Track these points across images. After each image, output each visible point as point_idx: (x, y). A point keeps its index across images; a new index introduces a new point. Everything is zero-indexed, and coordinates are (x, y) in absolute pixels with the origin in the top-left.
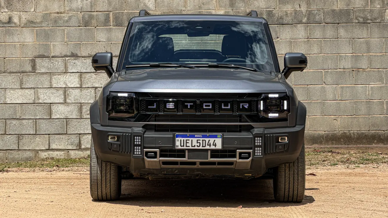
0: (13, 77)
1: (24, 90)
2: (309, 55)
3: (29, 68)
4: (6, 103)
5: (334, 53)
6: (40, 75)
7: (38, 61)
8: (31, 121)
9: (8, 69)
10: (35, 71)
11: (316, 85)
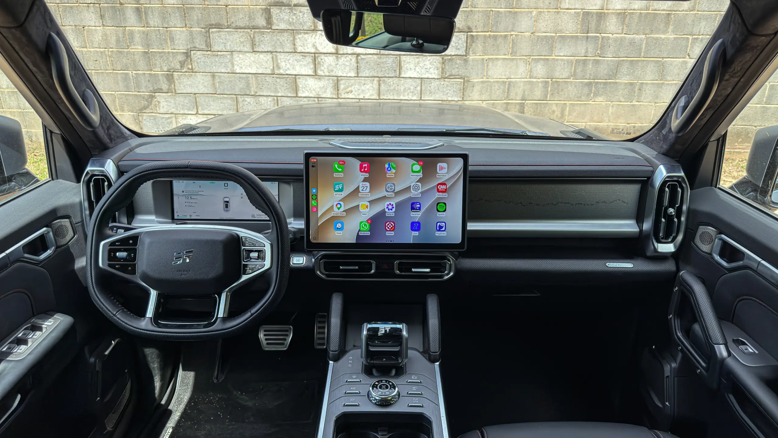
0: (241, 34)
1: (258, 54)
2: (674, 12)
3: (262, 22)
4: (234, 72)
5: (713, 10)
6: (278, 32)
7: (275, 11)
8: (270, 99)
9: (233, 23)
10: (271, 26)
11: (676, 58)
